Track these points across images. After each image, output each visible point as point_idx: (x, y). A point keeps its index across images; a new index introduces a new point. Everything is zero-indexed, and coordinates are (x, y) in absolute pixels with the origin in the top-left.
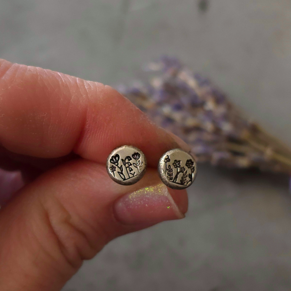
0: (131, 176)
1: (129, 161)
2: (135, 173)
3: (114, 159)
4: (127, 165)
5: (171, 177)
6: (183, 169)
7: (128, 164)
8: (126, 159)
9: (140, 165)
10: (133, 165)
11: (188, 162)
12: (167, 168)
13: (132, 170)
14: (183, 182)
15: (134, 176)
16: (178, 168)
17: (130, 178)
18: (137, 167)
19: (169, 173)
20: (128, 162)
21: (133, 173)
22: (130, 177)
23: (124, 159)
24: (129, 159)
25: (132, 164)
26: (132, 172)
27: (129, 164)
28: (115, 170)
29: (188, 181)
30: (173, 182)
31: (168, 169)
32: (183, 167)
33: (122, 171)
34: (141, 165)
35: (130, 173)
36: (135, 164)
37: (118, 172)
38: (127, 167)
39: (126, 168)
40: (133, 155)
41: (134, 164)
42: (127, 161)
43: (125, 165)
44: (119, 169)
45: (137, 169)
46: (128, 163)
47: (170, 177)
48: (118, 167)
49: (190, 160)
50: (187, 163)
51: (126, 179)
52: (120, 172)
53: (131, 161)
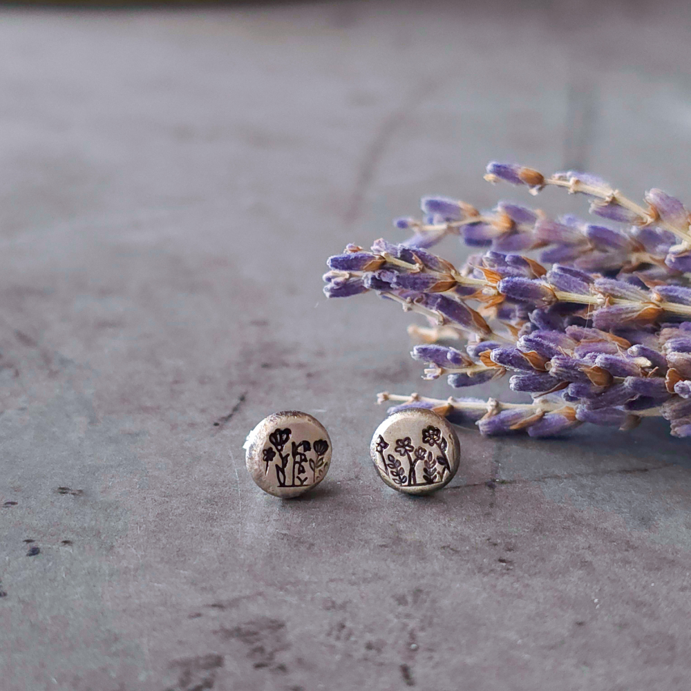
0: (297, 482)
1: (305, 451)
2: (306, 478)
3: (278, 436)
4: (298, 458)
5: (402, 477)
6: (420, 451)
7: (301, 457)
8: (300, 445)
9: (320, 468)
10: (308, 462)
11: (427, 434)
12: (387, 463)
13: (303, 471)
14: (432, 477)
15: (302, 485)
16: (411, 454)
17: (293, 485)
18: (314, 470)
19: (394, 470)
20: (302, 452)
21: (303, 479)
22: (296, 484)
23: (297, 444)
24: (307, 446)
25: (308, 459)
26: (302, 476)
27: (303, 457)
28: (272, 460)
29: (441, 472)
30: (410, 485)
31: (388, 465)
32: (420, 448)
33: (284, 465)
34: (322, 470)
35: (298, 477)
36: (313, 461)
37: (277, 466)
38: (297, 462)
39: (295, 463)
40: (316, 443)
41: (311, 460)
42: (301, 449)
43: (294, 456)
44: (281, 461)
45: (313, 472)
46: (301, 454)
47: (400, 478)
48: (281, 455)
49: (431, 428)
50: (425, 437)
51: (286, 484)
52: (281, 466)
53: (308, 452)
